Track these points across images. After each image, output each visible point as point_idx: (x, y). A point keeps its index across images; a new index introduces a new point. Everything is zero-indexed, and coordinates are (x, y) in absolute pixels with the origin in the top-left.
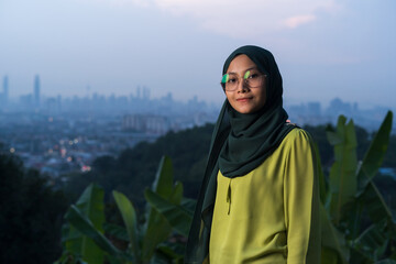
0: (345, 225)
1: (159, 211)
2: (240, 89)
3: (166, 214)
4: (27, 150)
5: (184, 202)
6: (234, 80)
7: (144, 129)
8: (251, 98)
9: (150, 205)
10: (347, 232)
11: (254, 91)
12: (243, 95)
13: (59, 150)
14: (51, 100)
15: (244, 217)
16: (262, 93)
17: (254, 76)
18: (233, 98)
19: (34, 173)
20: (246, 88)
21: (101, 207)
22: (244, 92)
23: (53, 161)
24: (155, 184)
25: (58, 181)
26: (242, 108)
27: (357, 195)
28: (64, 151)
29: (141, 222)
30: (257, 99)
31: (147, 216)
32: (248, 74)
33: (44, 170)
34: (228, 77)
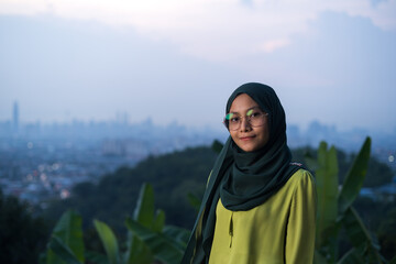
0: (326, 249)
1: (142, 238)
2: (243, 128)
3: (148, 241)
4: (6, 176)
5: (165, 229)
6: (237, 119)
7: (124, 154)
8: (254, 137)
9: (131, 233)
10: (329, 256)
11: (256, 129)
12: (246, 134)
13: (38, 177)
14: (30, 127)
15: (244, 251)
16: (264, 131)
17: (256, 115)
18: (237, 136)
19: (14, 200)
20: (249, 127)
21: (80, 234)
22: (246, 131)
23: (32, 187)
24: (137, 212)
25: (38, 208)
26: (246, 146)
27: (338, 219)
28: (43, 177)
29: (123, 250)
30: (260, 137)
31: (129, 244)
32: (250, 112)
33: (23, 197)
34: (231, 116)
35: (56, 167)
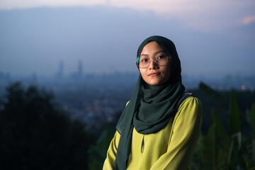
2: (151, 66)
12: (154, 71)
20: (156, 66)
22: (154, 68)
23: (91, 114)
34: (142, 58)
35: (105, 101)
